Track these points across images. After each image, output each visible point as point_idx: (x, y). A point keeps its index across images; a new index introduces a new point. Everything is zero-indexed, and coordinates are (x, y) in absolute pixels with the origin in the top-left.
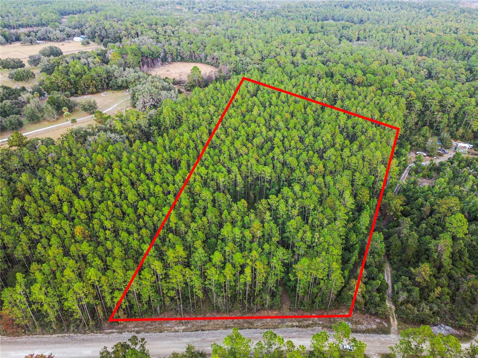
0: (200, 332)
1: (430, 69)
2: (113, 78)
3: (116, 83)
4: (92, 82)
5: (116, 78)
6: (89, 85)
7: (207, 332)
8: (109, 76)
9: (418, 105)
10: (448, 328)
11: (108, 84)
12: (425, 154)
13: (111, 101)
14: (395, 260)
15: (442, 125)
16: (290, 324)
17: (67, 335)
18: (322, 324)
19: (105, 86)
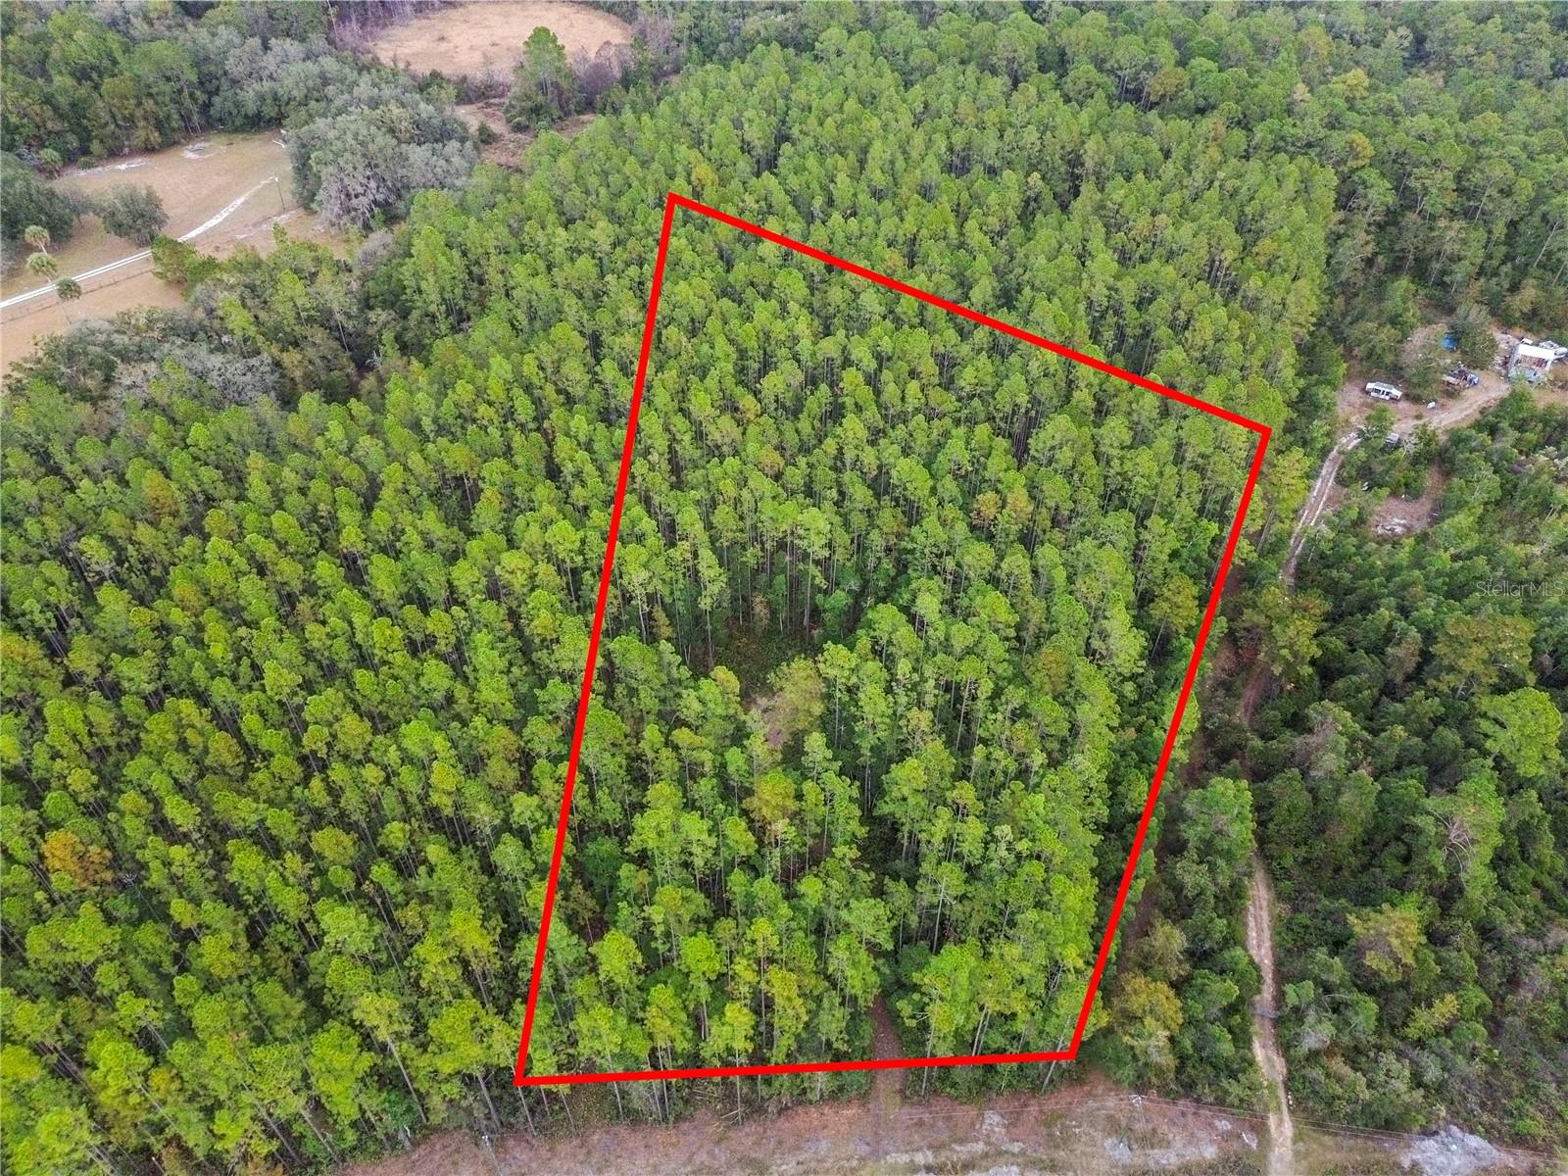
1: (1420, 24)
2: (225, 84)
3: (237, 105)
4: (139, 104)
5: (235, 82)
6: (131, 119)
8: (210, 79)
9: (1380, 193)
10: (1474, 1141)
11: (206, 107)
12: (1396, 393)
13: (221, 180)
14: (1288, 862)
15: (1460, 272)
16: (905, 1158)
18: (1023, 1153)
19: (195, 118)
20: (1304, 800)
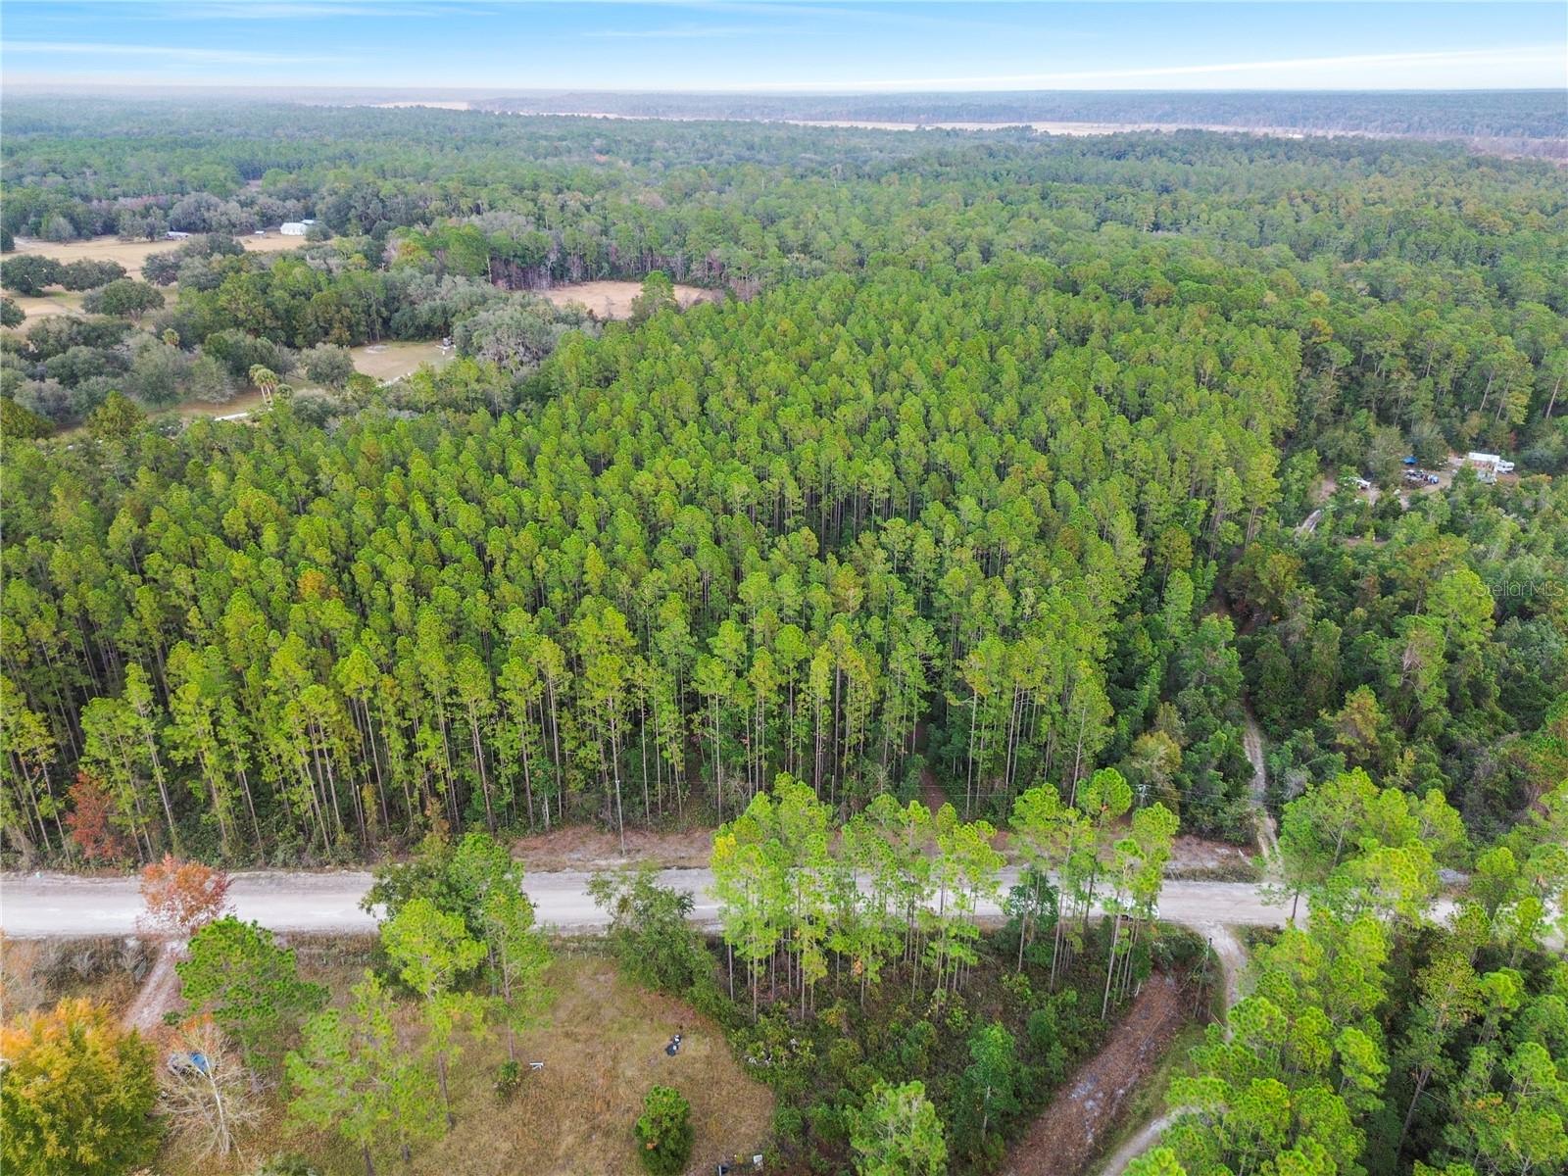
0: (674, 871)
2: (405, 305)
3: (413, 318)
4: (338, 312)
5: (412, 303)
6: (330, 322)
7: (695, 872)
8: (393, 299)
11: (386, 322)
12: (1366, 483)
13: (396, 364)
14: (1277, 714)
15: (1415, 410)
17: (264, 874)
19: (378, 327)
20: (1284, 662)
